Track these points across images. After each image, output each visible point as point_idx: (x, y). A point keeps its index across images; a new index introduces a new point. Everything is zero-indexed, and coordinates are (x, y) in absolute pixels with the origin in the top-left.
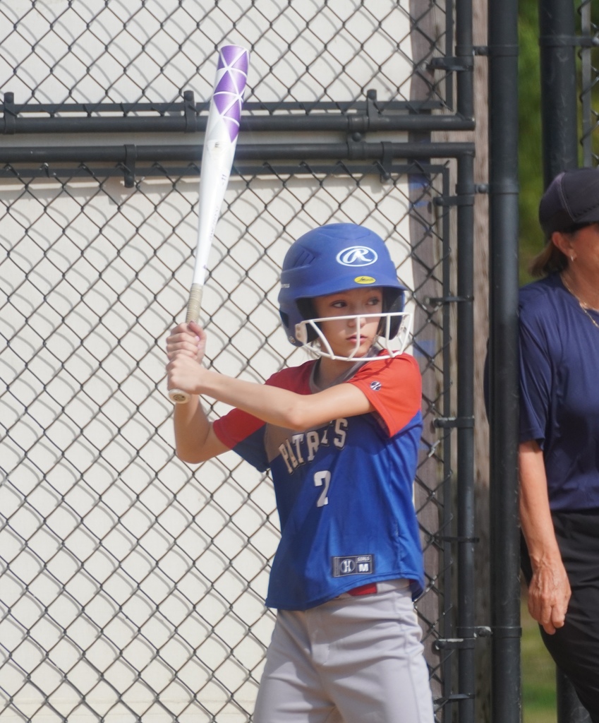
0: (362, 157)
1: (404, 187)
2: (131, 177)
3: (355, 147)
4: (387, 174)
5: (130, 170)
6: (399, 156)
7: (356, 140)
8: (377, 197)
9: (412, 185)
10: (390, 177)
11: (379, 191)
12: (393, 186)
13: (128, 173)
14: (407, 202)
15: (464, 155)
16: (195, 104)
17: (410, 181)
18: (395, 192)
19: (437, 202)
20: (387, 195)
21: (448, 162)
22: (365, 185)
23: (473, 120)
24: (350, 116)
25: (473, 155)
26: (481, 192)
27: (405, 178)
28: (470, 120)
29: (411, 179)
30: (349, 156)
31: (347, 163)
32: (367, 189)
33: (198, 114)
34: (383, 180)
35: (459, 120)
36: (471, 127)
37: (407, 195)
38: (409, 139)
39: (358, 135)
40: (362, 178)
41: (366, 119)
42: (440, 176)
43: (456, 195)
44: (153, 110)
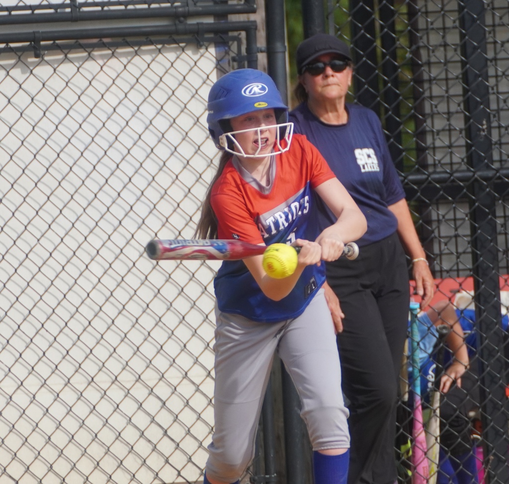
0: (185, 33)
1: (212, 50)
2: (38, 52)
3: (181, 27)
4: (202, 43)
5: (37, 47)
6: (209, 31)
7: (181, 22)
8: (196, 57)
9: (218, 49)
10: (203, 45)
11: (197, 54)
12: (205, 50)
13: (37, 49)
14: (214, 60)
15: (250, 28)
16: (77, 4)
17: (216, 47)
18: (207, 54)
19: (234, 59)
20: (202, 56)
21: (240, 34)
22: (188, 50)
23: (255, 6)
24: (177, 7)
25: (256, 28)
26: (262, 52)
27: (213, 45)
28: (253, 6)
29: (217, 44)
30: (177, 33)
31: (176, 37)
32: (189, 52)
33: (79, 9)
34: (199, 47)
35: (246, 7)
36: (254, 11)
37: (214, 55)
38: (214, 20)
39: (182, 19)
40: (185, 46)
41: (187, 9)
42: (236, 43)
43: (245, 54)
44: (50, 8)
